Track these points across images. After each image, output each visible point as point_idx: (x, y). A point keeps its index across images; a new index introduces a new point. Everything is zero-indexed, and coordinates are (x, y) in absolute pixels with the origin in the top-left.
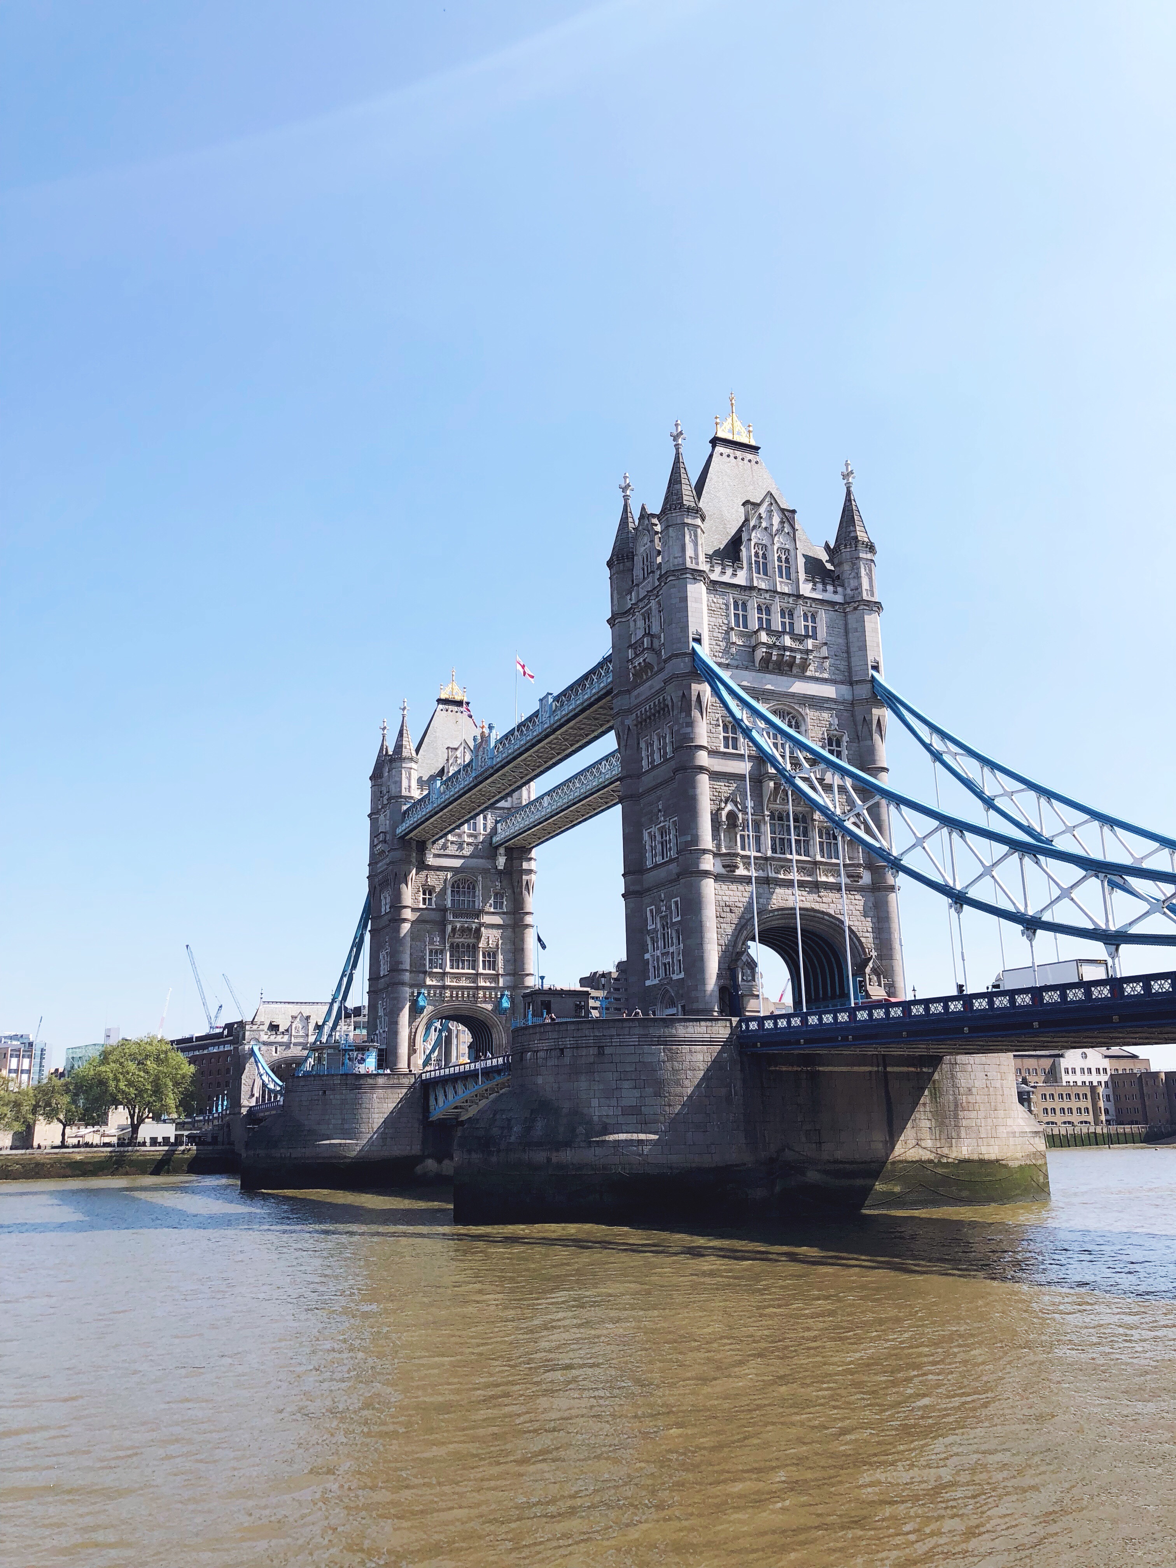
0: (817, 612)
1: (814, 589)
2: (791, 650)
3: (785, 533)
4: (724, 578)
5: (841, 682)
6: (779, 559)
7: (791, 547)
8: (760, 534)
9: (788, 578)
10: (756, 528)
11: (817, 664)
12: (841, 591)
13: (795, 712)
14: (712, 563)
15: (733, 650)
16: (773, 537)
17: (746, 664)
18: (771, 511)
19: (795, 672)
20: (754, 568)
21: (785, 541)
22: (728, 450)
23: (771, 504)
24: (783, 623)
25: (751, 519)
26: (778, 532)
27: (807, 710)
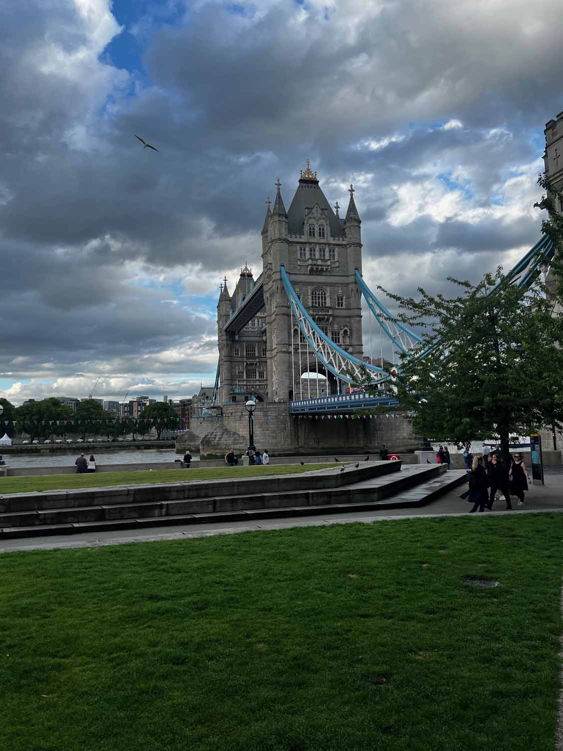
0: (335, 249)
1: (334, 240)
3: (324, 219)
4: (296, 240)
5: (344, 276)
6: (320, 229)
7: (325, 224)
8: (312, 221)
9: (323, 236)
10: (310, 218)
11: (335, 270)
12: (346, 240)
13: (324, 289)
14: (291, 234)
15: (299, 267)
16: (317, 221)
17: (304, 273)
18: (317, 210)
19: (324, 274)
20: (309, 234)
21: (322, 222)
22: (305, 184)
23: (317, 208)
24: (321, 255)
25: (308, 215)
26: (320, 218)
27: (328, 288)
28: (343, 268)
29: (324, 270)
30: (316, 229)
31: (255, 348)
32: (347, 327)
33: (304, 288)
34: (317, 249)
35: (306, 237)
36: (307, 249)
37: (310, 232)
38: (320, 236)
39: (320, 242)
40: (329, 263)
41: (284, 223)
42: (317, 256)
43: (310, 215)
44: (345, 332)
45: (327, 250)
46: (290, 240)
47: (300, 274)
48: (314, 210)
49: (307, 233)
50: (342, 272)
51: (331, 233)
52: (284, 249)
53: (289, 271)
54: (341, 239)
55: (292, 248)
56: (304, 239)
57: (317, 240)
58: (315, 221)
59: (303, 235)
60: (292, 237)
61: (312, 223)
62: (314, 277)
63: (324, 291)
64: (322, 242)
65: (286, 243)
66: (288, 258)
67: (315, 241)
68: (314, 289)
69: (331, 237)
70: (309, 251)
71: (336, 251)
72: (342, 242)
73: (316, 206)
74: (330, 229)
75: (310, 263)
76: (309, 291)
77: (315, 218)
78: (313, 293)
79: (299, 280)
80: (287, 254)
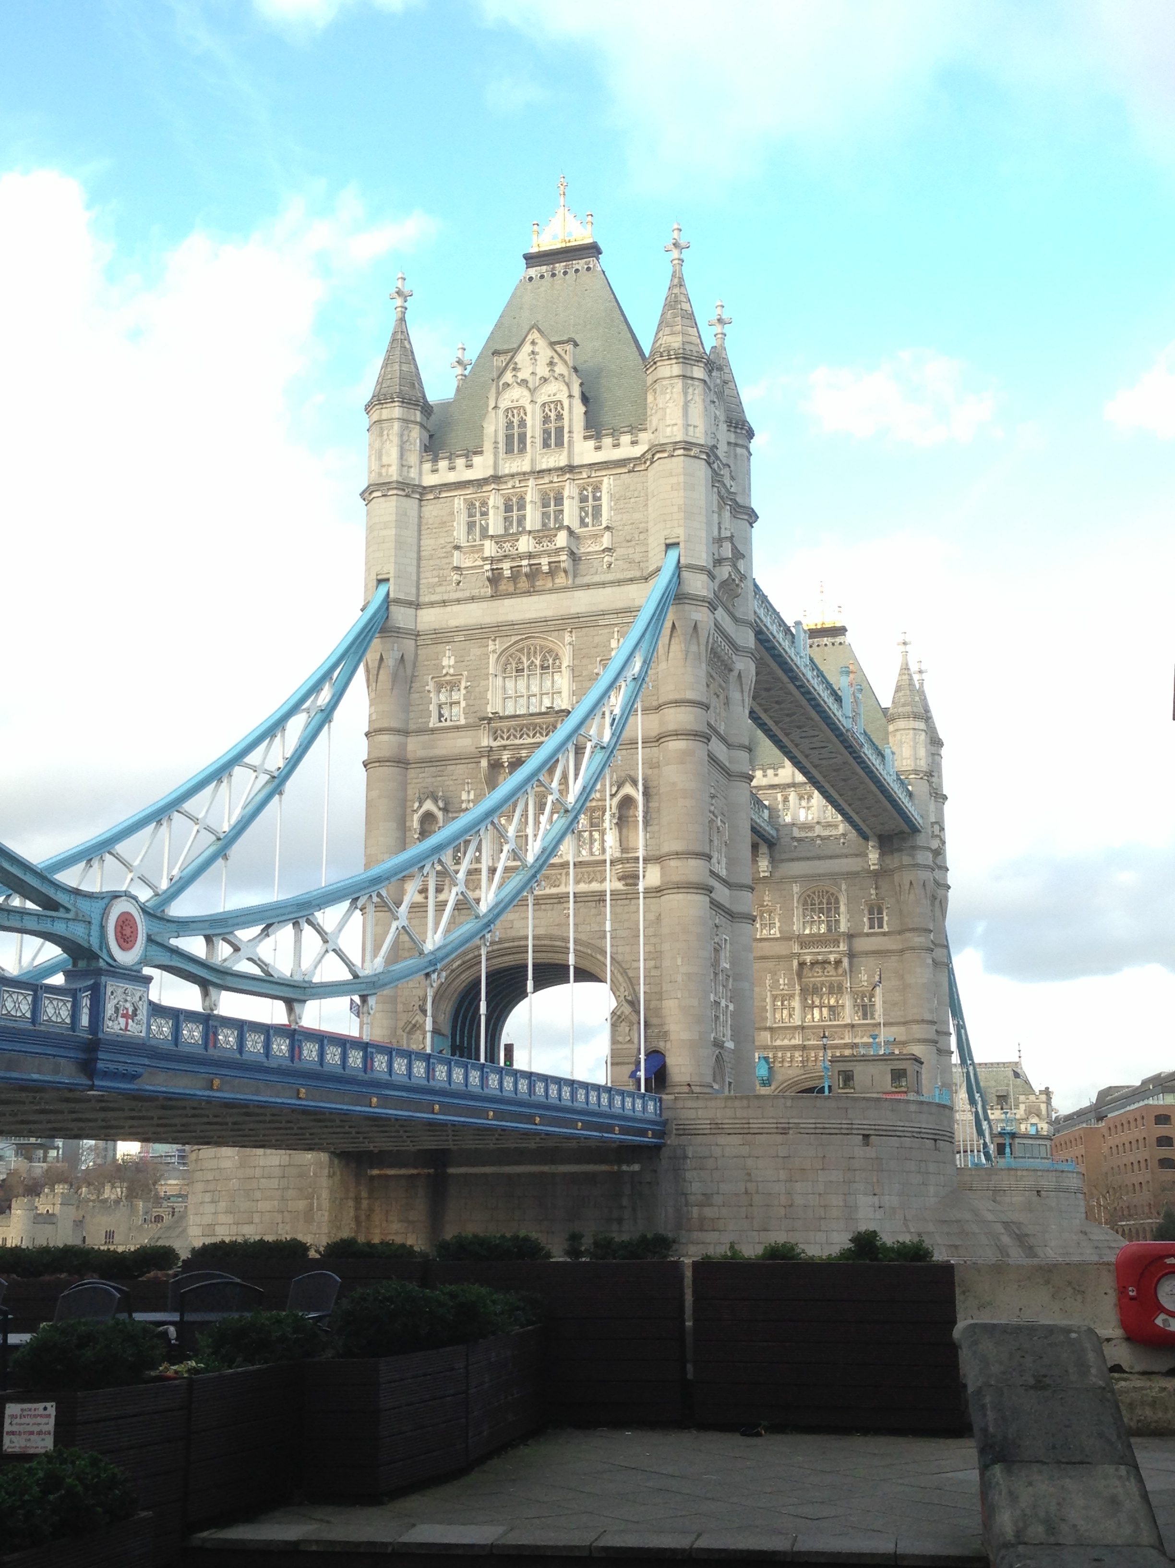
0: (601, 482)
1: (598, 448)
2: (530, 556)
3: (556, 379)
4: (452, 477)
5: (631, 580)
6: (546, 419)
8: (516, 395)
9: (559, 443)
10: (507, 385)
11: (596, 563)
12: (645, 438)
13: (551, 645)
14: (435, 460)
15: (456, 577)
16: (532, 391)
17: (475, 592)
18: (533, 352)
19: (550, 585)
20: (502, 446)
21: (555, 390)
22: (544, 268)
23: (533, 343)
24: (545, 515)
25: (500, 376)
26: (545, 380)
27: (568, 638)
28: (631, 551)
29: (545, 568)
30: (529, 423)
31: (837, 901)
32: (635, 783)
33: (475, 651)
34: (531, 495)
35: (491, 461)
36: (495, 500)
37: (509, 438)
38: (546, 445)
39: (544, 467)
40: (562, 539)
41: (396, 426)
42: (532, 518)
43: (508, 377)
44: (627, 802)
45: (570, 490)
46: (430, 480)
47: (458, 601)
48: (522, 358)
49: (496, 442)
50: (626, 566)
51: (588, 426)
52: (393, 518)
53: (418, 596)
54: (626, 439)
55: (432, 510)
56: (482, 467)
57: (533, 461)
58: (526, 393)
59: (481, 453)
60: (435, 471)
61: (515, 404)
62: (507, 602)
63: (550, 651)
64: (551, 465)
65: (407, 496)
66: (415, 548)
67: (526, 468)
68: (512, 650)
69: (586, 438)
70: (502, 508)
71: (605, 487)
72: (627, 450)
73: (530, 338)
74: (585, 413)
75: (487, 554)
76: (492, 658)
77: (524, 382)
78: (507, 663)
79: (453, 623)
80: (410, 534)
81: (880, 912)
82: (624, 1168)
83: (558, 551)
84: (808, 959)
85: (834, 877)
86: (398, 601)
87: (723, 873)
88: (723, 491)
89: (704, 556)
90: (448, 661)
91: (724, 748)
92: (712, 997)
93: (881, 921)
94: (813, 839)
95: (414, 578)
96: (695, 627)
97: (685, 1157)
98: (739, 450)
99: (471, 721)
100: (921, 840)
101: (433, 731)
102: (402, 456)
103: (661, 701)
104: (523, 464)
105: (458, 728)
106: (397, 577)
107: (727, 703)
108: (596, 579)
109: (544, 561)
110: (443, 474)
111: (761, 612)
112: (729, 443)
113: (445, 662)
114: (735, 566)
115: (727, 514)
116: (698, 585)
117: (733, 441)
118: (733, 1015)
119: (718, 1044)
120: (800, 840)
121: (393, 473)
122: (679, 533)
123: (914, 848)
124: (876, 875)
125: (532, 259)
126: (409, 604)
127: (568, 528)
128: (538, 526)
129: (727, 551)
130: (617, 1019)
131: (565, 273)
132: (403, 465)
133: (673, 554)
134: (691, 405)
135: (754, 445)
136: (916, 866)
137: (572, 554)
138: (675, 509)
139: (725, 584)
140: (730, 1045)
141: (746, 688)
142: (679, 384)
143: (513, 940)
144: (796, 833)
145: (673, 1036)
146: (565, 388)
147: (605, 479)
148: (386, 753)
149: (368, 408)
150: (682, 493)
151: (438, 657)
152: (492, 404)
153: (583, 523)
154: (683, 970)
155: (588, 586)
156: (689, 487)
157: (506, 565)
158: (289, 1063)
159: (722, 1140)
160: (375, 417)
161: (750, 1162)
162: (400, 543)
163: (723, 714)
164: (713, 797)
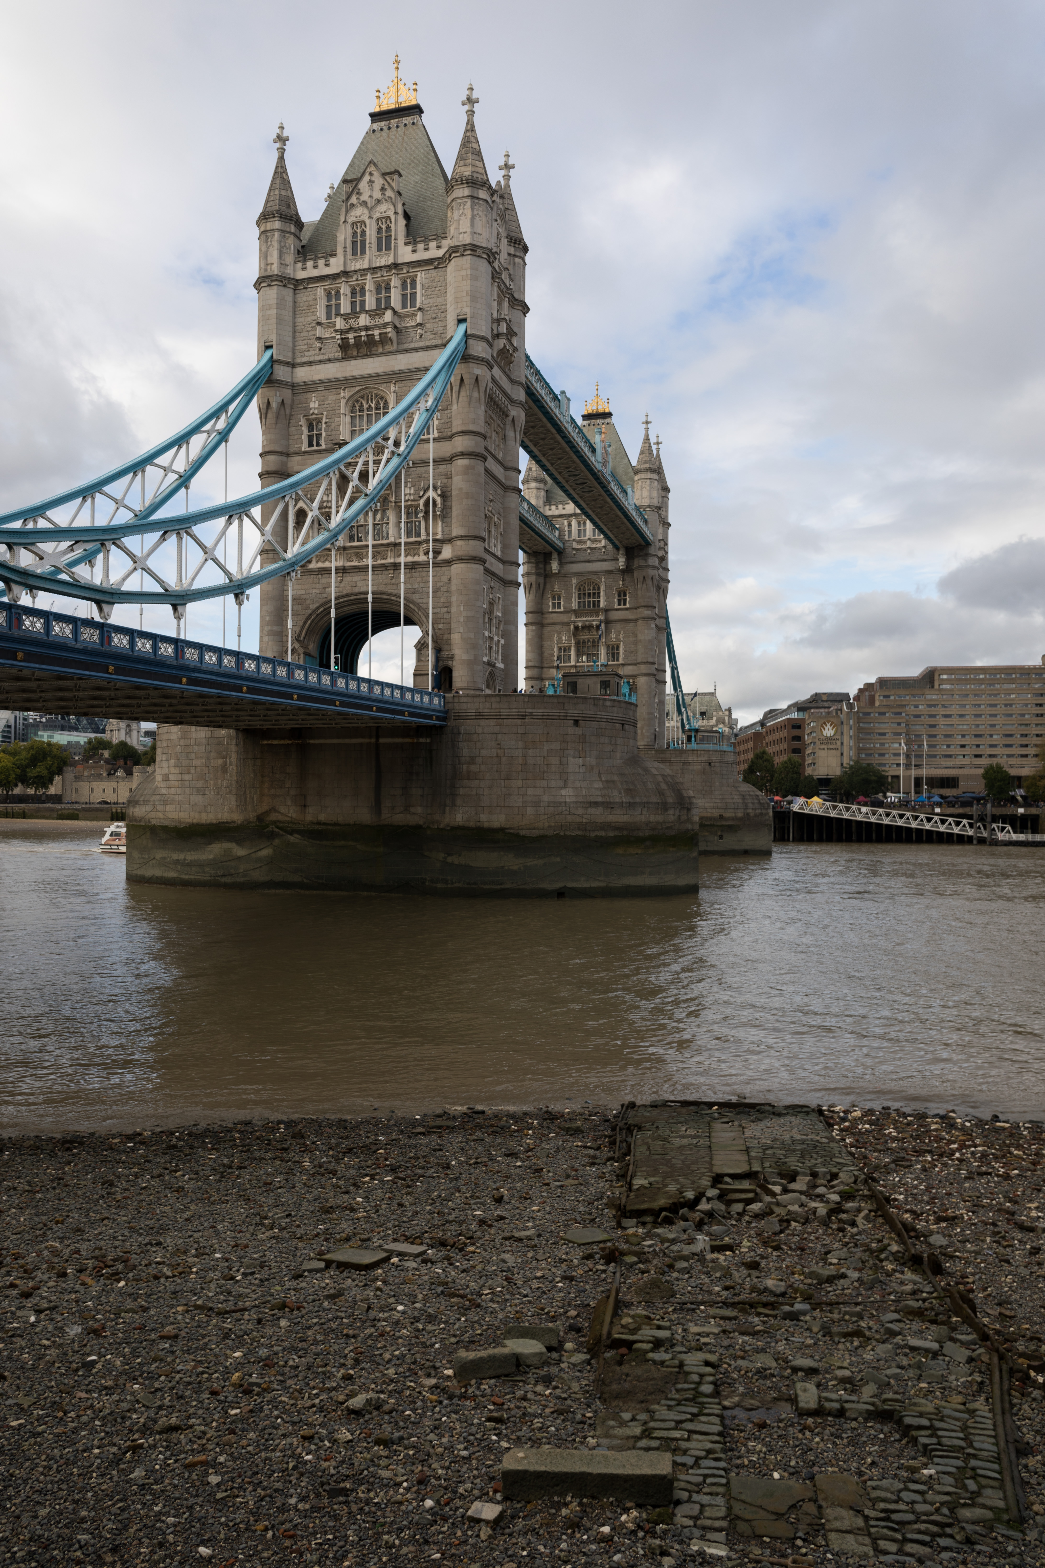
0: (416, 276)
1: (414, 251)
2: (367, 328)
3: (387, 200)
4: (315, 273)
5: (434, 346)
6: (379, 230)
7: (391, 213)
8: (359, 213)
9: (388, 248)
10: (353, 205)
11: (412, 335)
12: (446, 244)
13: (382, 394)
14: (305, 260)
15: (319, 345)
16: (371, 209)
17: (331, 356)
18: (370, 181)
19: (381, 350)
20: (349, 250)
21: (385, 209)
22: (383, 123)
23: (371, 174)
24: (379, 300)
25: (348, 198)
26: (378, 201)
27: (393, 388)
28: (435, 325)
29: (377, 338)
30: (368, 233)
31: (599, 589)
32: (435, 488)
33: (332, 397)
34: (369, 286)
35: (342, 262)
36: (345, 289)
37: (354, 244)
38: (379, 249)
39: (378, 265)
40: (388, 316)
41: (277, 234)
42: (370, 302)
43: (354, 200)
45: (395, 282)
46: (301, 275)
47: (320, 362)
48: (363, 185)
49: (345, 247)
50: (432, 336)
51: (408, 234)
52: (275, 301)
53: (294, 358)
54: (432, 245)
55: (304, 297)
56: (336, 265)
57: (370, 261)
58: (366, 211)
59: (335, 255)
60: (304, 269)
61: (359, 219)
62: (353, 363)
63: (382, 398)
64: (383, 264)
65: (285, 286)
66: (291, 324)
67: (366, 266)
68: (356, 397)
69: (406, 244)
70: (349, 295)
71: (418, 280)
72: (434, 252)
73: (369, 170)
74: (406, 225)
75: (338, 327)
76: (343, 402)
77: (364, 203)
78: (354, 406)
79: (317, 377)
80: (288, 315)
81: (625, 595)
82: (422, 740)
83: (385, 325)
84: (580, 624)
85: (597, 573)
86: (279, 362)
87: (499, 554)
88: (502, 287)
89: (484, 328)
90: (314, 404)
91: (501, 470)
92: (486, 634)
93: (625, 601)
94: (585, 549)
95: (290, 344)
96: (477, 379)
97: (459, 733)
98: (517, 260)
99: (330, 446)
100: (652, 551)
101: (304, 453)
102: (281, 256)
103: (454, 431)
104: (363, 263)
105: (320, 451)
106: (278, 344)
107: (504, 438)
108: (412, 346)
109: (376, 332)
110: (310, 271)
111: (533, 379)
112: (509, 254)
113: (312, 405)
114: (510, 341)
115: (506, 304)
116: (479, 349)
117: (512, 252)
118: (503, 646)
119: (491, 664)
120: (577, 550)
121: (275, 269)
122: (467, 311)
123: (647, 555)
124: (623, 572)
125: (375, 117)
126: (287, 364)
127: (393, 309)
128: (374, 307)
129: (503, 328)
130: (421, 647)
131: (397, 127)
132: (282, 264)
133: (462, 328)
134: (477, 218)
135: (528, 258)
136: (648, 566)
137: (395, 327)
138: (464, 294)
139: (503, 352)
140: (500, 665)
141: (518, 429)
142: (469, 202)
143: (356, 594)
144: (575, 545)
145: (457, 657)
146: (392, 207)
147: (419, 274)
148: (272, 468)
149: (258, 224)
150: (469, 282)
151: (307, 401)
152: (343, 219)
153: (404, 306)
154: (464, 614)
155: (406, 351)
156: (474, 278)
157: (351, 336)
158: (100, 647)
159: (483, 722)
160: (263, 229)
161: (500, 737)
162: (280, 320)
163: (502, 446)
164: (491, 501)
